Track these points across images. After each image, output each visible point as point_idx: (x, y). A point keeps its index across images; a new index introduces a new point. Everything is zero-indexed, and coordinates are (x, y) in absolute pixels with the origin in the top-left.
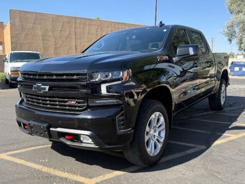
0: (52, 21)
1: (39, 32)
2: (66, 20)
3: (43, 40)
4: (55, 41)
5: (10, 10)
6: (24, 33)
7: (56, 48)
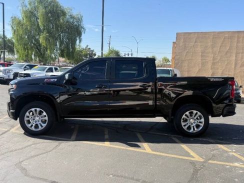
0: (213, 38)
1: (199, 50)
2: (227, 35)
3: (202, 56)
4: (213, 57)
5: (177, 34)
6: (186, 51)
7: (214, 64)
